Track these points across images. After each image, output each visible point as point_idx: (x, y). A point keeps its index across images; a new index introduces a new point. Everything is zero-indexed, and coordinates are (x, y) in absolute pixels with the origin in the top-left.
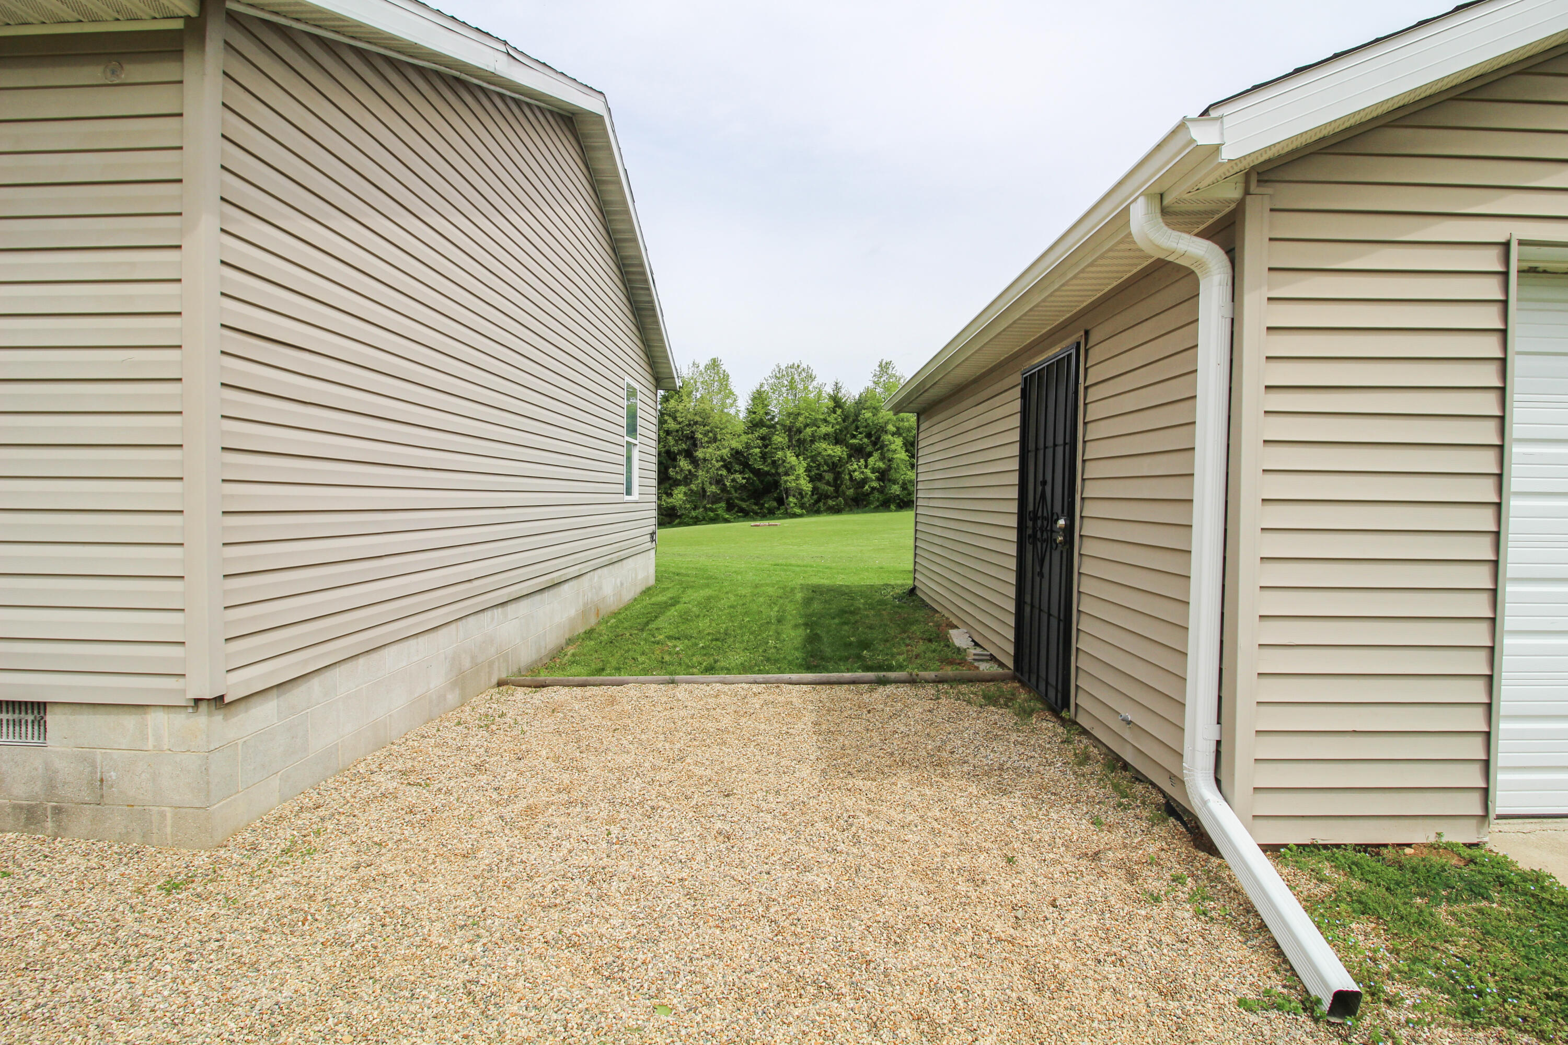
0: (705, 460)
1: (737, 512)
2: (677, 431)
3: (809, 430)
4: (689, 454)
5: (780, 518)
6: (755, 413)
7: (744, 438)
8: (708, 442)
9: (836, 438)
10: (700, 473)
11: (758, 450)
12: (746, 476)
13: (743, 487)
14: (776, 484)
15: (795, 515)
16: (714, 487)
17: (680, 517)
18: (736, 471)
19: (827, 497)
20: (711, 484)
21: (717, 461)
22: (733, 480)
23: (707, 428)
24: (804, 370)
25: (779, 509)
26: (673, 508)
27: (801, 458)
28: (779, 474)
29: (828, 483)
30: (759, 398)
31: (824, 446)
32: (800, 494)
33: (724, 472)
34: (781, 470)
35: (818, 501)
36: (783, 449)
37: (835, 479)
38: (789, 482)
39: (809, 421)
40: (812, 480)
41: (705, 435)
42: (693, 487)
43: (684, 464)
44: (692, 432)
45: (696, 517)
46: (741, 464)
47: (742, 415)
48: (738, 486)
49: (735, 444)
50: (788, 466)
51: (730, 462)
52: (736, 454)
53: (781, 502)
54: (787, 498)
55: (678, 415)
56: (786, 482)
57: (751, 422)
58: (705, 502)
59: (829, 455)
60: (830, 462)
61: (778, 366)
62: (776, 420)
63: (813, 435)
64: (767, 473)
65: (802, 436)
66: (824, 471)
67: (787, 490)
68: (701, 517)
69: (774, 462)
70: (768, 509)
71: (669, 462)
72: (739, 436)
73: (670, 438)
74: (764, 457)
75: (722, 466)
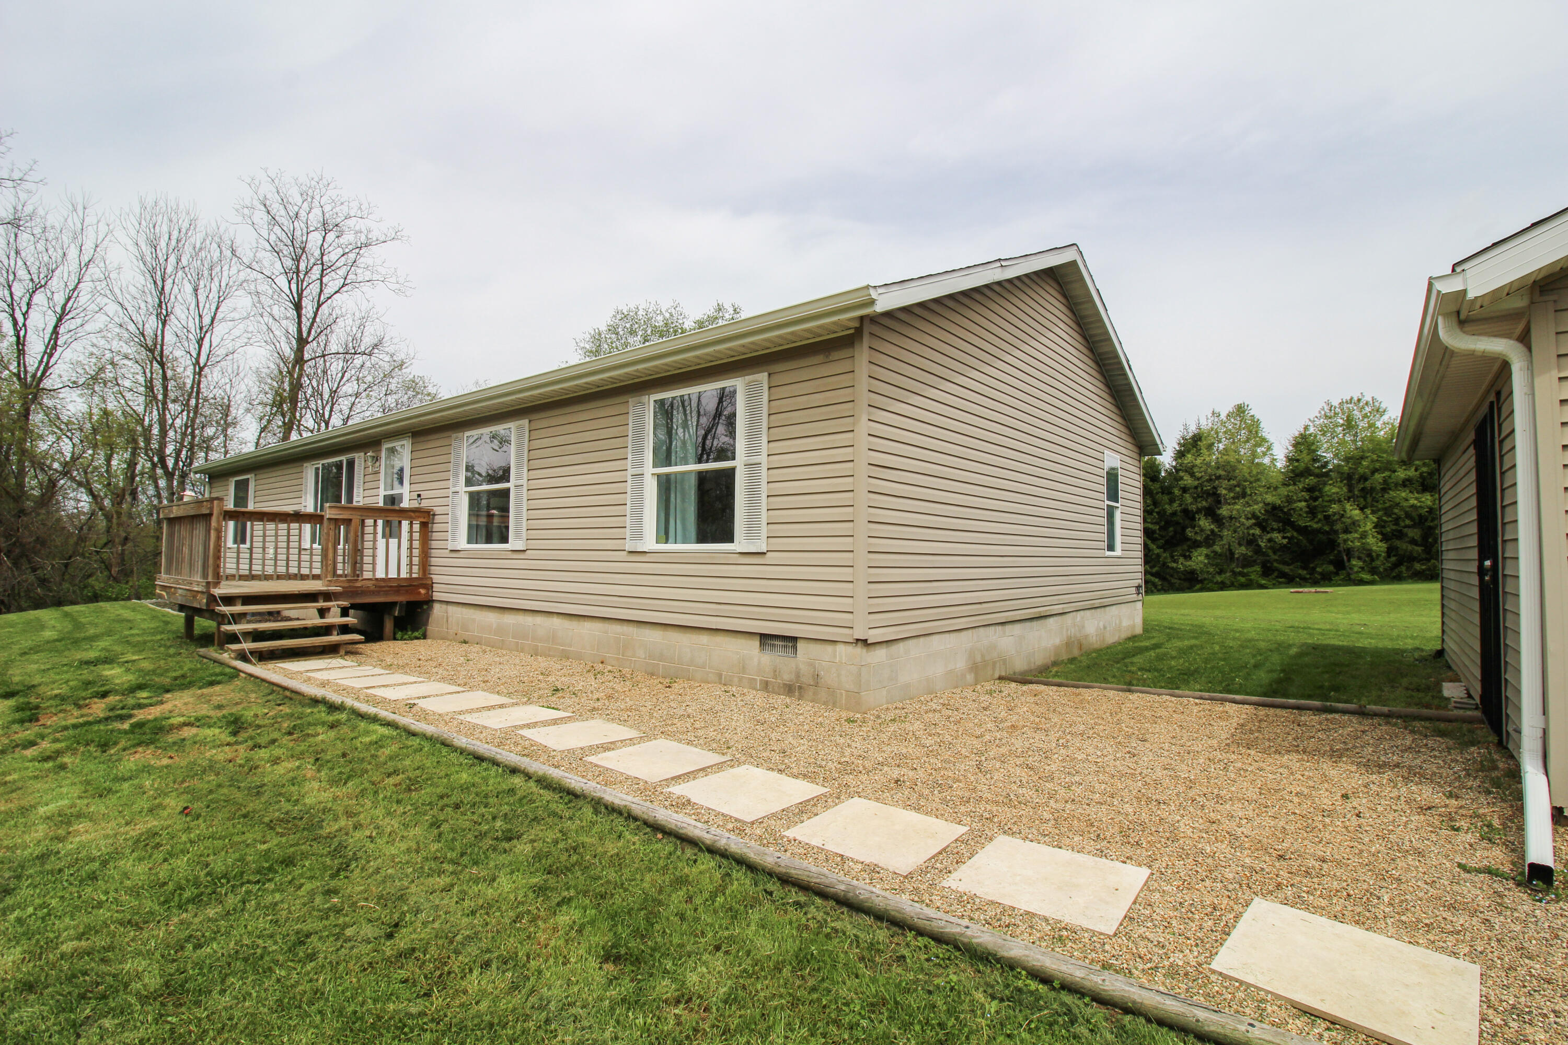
0: (1231, 518)
1: (1277, 577)
2: (1196, 488)
3: (1378, 477)
4: (1211, 513)
5: (1339, 585)
6: (1298, 461)
7: (1284, 491)
8: (1233, 498)
9: (1423, 484)
10: (1225, 533)
11: (1304, 504)
12: (1288, 535)
13: (1283, 548)
14: (1332, 544)
15: (1361, 582)
16: (1243, 548)
17: (1201, 581)
18: (1273, 530)
19: (1412, 559)
20: (1240, 545)
21: (1248, 519)
22: (1270, 540)
23: (1232, 482)
24: (1367, 403)
25: (1337, 574)
26: (1193, 572)
27: (1368, 511)
28: (1336, 532)
29: (1413, 542)
30: (1304, 443)
31: (1403, 494)
32: (1369, 555)
33: (1257, 531)
34: (1338, 527)
35: (1396, 565)
36: (1340, 501)
37: (1425, 537)
38: (1352, 540)
39: (1377, 465)
40: (1385, 538)
41: (1230, 490)
42: (1217, 548)
43: (1205, 523)
44: (1215, 488)
45: (1222, 582)
46: (1279, 520)
47: (1281, 463)
48: (1278, 547)
49: (1269, 498)
50: (1349, 521)
51: (1266, 520)
52: (1273, 510)
53: (1340, 565)
54: (1349, 560)
55: (1195, 470)
56: (1345, 541)
57: (1293, 471)
58: (1234, 565)
59: (1412, 506)
60: (1414, 514)
61: (1328, 403)
62: (1330, 467)
63: (1385, 481)
64: (1319, 531)
65: (1368, 484)
66: (1406, 526)
67: (1349, 552)
68: (1228, 582)
69: (1327, 518)
70: (1321, 574)
71: (1187, 522)
72: (1276, 488)
73: (1187, 496)
74: (1312, 512)
75: (1255, 524)
